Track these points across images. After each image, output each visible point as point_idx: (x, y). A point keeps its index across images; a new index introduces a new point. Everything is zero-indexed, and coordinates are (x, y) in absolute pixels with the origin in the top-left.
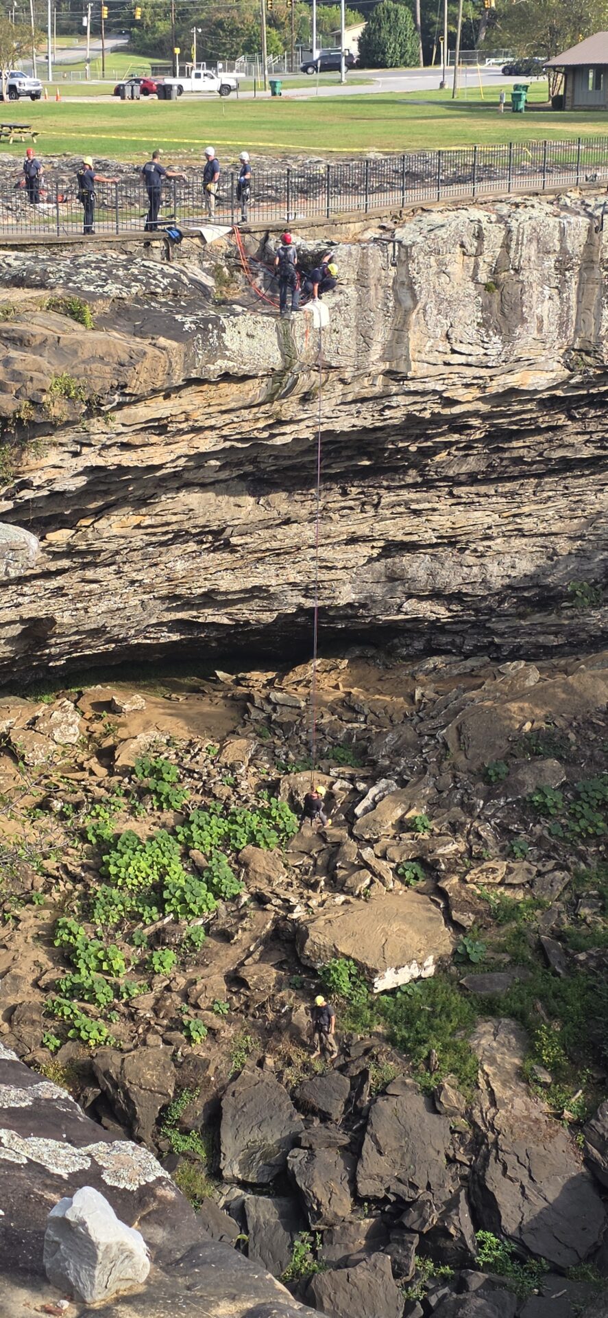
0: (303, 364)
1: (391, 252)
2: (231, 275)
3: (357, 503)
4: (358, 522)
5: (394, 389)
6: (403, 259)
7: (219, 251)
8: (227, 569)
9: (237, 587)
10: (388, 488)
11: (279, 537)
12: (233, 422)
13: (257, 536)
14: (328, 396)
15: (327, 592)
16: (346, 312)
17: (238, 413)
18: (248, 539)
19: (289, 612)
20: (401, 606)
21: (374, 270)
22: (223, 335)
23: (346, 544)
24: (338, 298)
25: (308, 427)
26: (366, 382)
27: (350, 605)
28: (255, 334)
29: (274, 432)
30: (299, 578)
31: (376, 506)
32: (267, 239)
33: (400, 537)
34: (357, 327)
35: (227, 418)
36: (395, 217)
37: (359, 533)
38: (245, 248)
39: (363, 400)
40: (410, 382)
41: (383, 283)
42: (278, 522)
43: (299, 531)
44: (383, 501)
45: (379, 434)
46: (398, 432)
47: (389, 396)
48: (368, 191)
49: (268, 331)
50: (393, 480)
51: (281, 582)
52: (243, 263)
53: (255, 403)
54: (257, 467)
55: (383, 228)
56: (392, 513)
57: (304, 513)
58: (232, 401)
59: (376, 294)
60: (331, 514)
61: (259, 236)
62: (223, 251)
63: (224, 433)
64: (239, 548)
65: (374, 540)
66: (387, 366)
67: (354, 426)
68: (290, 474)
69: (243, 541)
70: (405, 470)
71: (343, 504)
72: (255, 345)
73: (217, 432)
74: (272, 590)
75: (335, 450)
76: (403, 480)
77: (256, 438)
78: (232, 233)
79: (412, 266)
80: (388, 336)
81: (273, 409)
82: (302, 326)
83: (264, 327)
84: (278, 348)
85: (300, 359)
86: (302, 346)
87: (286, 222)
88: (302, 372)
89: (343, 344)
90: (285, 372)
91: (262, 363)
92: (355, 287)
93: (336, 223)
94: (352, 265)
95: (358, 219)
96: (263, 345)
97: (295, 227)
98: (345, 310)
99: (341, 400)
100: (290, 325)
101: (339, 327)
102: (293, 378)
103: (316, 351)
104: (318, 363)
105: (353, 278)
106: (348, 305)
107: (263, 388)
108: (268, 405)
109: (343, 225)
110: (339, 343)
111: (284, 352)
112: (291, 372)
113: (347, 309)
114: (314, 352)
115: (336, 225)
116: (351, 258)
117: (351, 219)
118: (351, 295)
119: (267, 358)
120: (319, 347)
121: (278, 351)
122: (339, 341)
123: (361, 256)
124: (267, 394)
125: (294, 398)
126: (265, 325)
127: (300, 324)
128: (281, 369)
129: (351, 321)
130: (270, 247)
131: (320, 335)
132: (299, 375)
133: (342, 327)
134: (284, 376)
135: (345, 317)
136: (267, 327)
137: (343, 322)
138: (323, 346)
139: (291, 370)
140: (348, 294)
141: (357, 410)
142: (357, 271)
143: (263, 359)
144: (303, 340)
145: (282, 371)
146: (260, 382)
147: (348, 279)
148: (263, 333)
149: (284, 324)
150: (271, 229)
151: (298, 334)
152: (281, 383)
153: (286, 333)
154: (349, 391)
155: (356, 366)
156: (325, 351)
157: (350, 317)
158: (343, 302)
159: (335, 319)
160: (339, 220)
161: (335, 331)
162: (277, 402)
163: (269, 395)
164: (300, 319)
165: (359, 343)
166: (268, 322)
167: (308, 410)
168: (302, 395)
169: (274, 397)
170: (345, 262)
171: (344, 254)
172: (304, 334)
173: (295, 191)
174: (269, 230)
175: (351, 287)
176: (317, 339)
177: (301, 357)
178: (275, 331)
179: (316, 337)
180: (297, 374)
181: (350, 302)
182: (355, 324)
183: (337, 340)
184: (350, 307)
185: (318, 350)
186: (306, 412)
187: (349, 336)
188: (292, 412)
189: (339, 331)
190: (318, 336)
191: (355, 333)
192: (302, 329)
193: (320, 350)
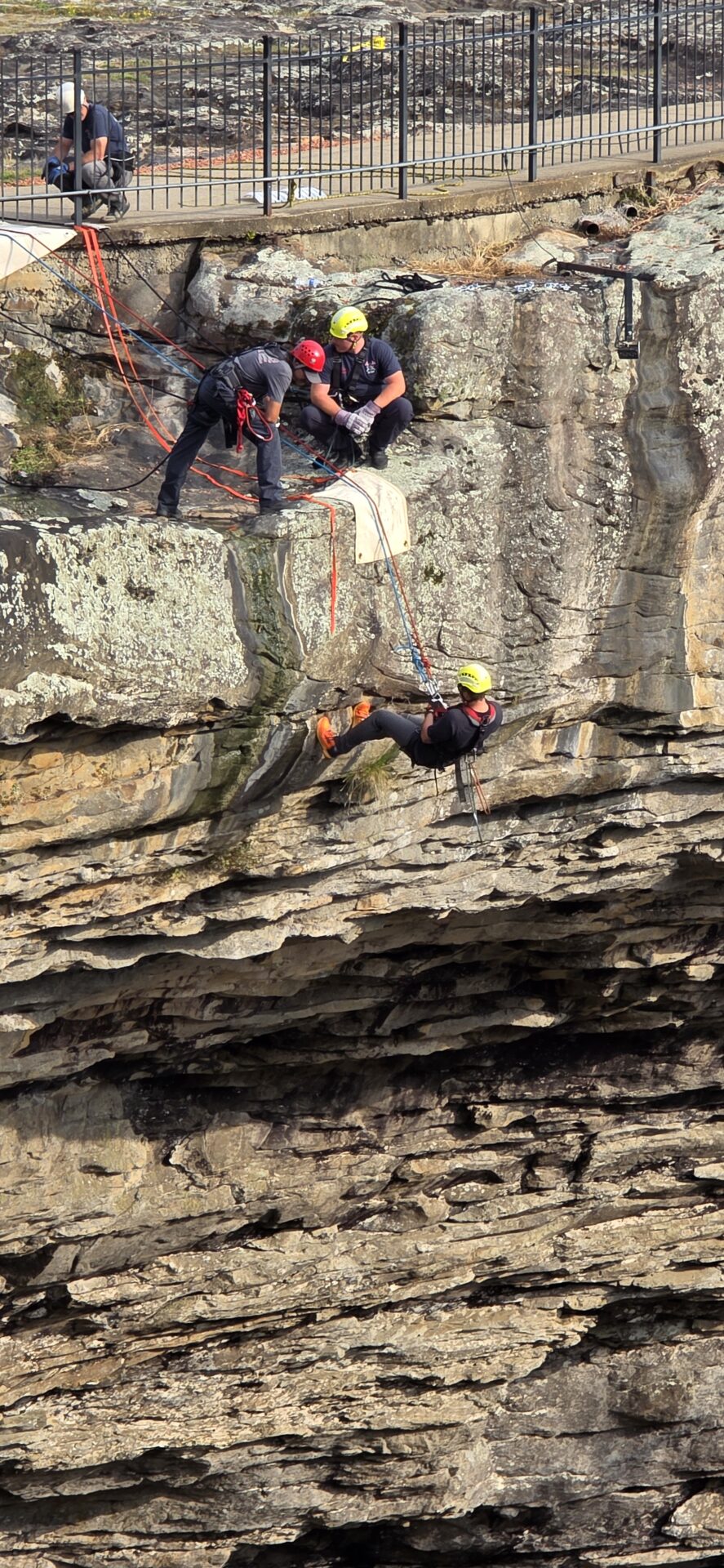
0: (322, 685)
1: (617, 311)
2: (73, 387)
3: (511, 1158)
4: (514, 1224)
5: (635, 770)
6: (661, 333)
7: (31, 308)
8: (56, 1392)
9: (90, 1454)
10: (617, 1108)
11: (238, 1277)
12: (80, 884)
13: (162, 1274)
14: (409, 793)
15: (408, 1468)
16: (468, 509)
17: (97, 854)
18: (132, 1287)
19: (275, 1540)
20: (664, 1517)
21: (560, 370)
22: (47, 588)
23: (473, 1302)
24: (438, 464)
25: (338, 898)
26: (537, 745)
27: (486, 1516)
28: (155, 583)
29: (221, 915)
30: (309, 1422)
31: (576, 1169)
32: (194, 267)
33: (660, 1277)
34: (503, 559)
35: (58, 868)
36: (632, 194)
37: (517, 1264)
38: (122, 300)
39: (529, 806)
40: (688, 747)
41: (593, 412)
42: (236, 1225)
43: (310, 1255)
44: (599, 1151)
45: (584, 924)
46: (649, 914)
47: (617, 792)
48: (536, 108)
49: (202, 577)
50: (634, 1079)
51: (246, 1434)
52: (118, 351)
53: (159, 816)
54: (161, 1036)
55: (589, 229)
56: (631, 1194)
57: (324, 1192)
58: (80, 810)
59: (569, 451)
60: (420, 1198)
61: (168, 260)
62: (45, 308)
63: (50, 920)
64: (99, 1319)
65: (572, 1287)
66: (606, 692)
67: (496, 895)
68: (278, 1058)
69: (111, 1294)
70: (672, 1046)
71: (459, 1163)
72: (156, 621)
73: (26, 917)
74: (214, 1462)
75: (430, 978)
76: (668, 1078)
77: (161, 938)
78: (74, 248)
79: (690, 358)
80: (612, 591)
81: (220, 837)
82: (317, 559)
83: (188, 561)
84: (235, 631)
85: (312, 669)
86: (316, 625)
87: (261, 211)
88: (319, 712)
89: (459, 616)
90: (258, 714)
91: (180, 683)
92: (497, 428)
93: (429, 214)
94: (485, 354)
95: (506, 201)
96: (183, 621)
97: (291, 228)
98: (464, 505)
99: (453, 805)
100: (275, 555)
101: (443, 562)
102: (286, 735)
103: (363, 640)
104: (374, 682)
105: (491, 396)
106: (472, 487)
107: (185, 766)
108: (202, 823)
109: (454, 221)
110: (444, 615)
111: (257, 647)
112: (279, 715)
113: (470, 499)
114: (359, 644)
115: (430, 221)
116: (482, 332)
117: (479, 200)
118: (484, 453)
119: (199, 666)
120: (376, 629)
121: (234, 641)
122: (443, 608)
123: (515, 325)
124: (196, 787)
125: (292, 800)
126: (192, 556)
127: (309, 551)
128: (245, 702)
129: (484, 542)
130: (206, 296)
131: (377, 589)
132: (308, 723)
133: (453, 561)
134: (256, 725)
135: (463, 527)
136: (199, 561)
137: (457, 545)
138: (389, 626)
139: (282, 707)
140: (474, 450)
141: (507, 841)
142: (502, 374)
143: (184, 670)
144: (322, 607)
145: (249, 711)
146: (172, 748)
147: (473, 400)
148: (182, 582)
149: (254, 550)
150: (208, 234)
151: (303, 584)
152: (245, 750)
153: (264, 582)
154: (481, 777)
155: (503, 694)
156: (394, 641)
157: (481, 528)
158: (456, 476)
159: (431, 534)
160: (441, 204)
161: (428, 573)
162: (233, 816)
163: (205, 790)
164: (309, 533)
165: (511, 616)
166: (200, 545)
167: (339, 842)
168: (319, 790)
169: (221, 798)
170: (462, 344)
171: (458, 319)
172: (325, 585)
173: (289, 108)
174: (202, 239)
175: (482, 427)
176: (366, 600)
177: (315, 662)
178: (226, 573)
179: (363, 594)
180: (301, 721)
181: (482, 478)
182: (498, 552)
183: (436, 604)
184: (479, 492)
185: (373, 636)
186: (333, 848)
187: (478, 590)
188: (284, 848)
189: (442, 574)
190: (371, 590)
191: (499, 582)
192: (316, 567)
193: (377, 638)
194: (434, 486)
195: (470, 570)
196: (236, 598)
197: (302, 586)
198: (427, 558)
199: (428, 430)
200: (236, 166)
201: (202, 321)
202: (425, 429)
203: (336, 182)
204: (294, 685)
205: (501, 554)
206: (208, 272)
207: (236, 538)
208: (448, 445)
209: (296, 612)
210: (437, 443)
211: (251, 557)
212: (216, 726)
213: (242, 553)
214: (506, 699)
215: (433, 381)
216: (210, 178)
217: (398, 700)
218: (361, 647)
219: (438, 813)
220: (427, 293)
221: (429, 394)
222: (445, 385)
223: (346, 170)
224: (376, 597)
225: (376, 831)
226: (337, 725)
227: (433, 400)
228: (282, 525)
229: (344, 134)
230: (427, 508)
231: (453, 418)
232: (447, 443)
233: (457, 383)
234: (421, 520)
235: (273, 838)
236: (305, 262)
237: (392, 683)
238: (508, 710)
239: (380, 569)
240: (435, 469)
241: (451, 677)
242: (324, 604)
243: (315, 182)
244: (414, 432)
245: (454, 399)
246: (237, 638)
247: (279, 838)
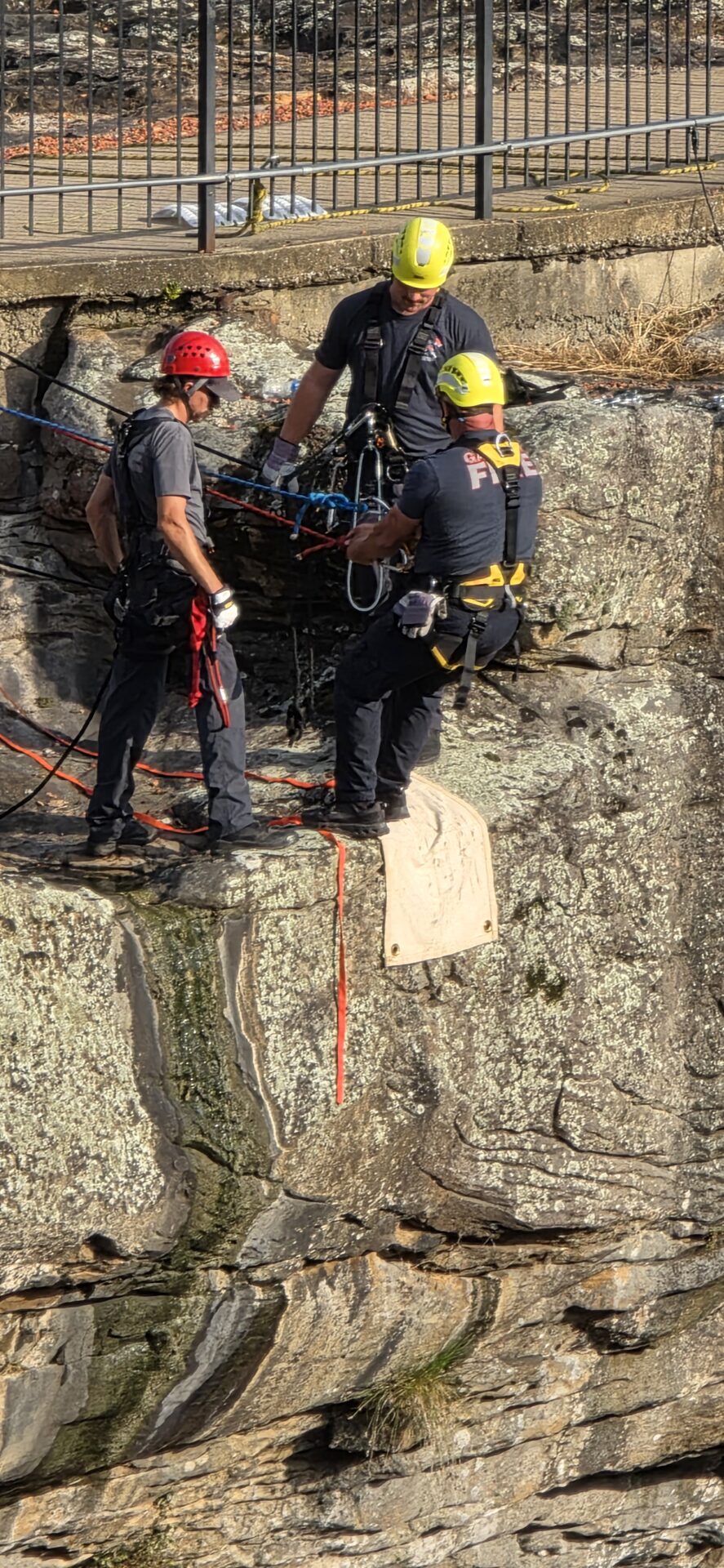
14: (495, 1430)
16: (617, 851)
24: (554, 757)
32: (56, 352)
61: (3, 341)
81: (105, 1519)
82: (307, 950)
83: (42, 955)
84: (137, 1098)
85: (296, 1176)
86: (303, 1085)
87: (195, 242)
88: (309, 1263)
89: (598, 1068)
90: (184, 1268)
91: (25, 1204)
92: (677, 685)
93: (538, 250)
94: (652, 534)
95: (694, 223)
96: (31, 1079)
97: (253, 276)
98: (609, 841)
99: (585, 1455)
100: (221, 941)
101: (566, 957)
102: (242, 1310)
103: (401, 1117)
104: (423, 1203)
105: (663, 619)
106: (624, 805)
107: (33, 1373)
108: (67, 1492)
109: (588, 263)
110: (566, 1065)
111: (182, 1132)
112: (228, 1269)
113: (622, 829)
114: (392, 1125)
115: (538, 262)
116: (644, 489)
117: (639, 222)
118: (650, 735)
119: (64, 1170)
120: (428, 1094)
121: (136, 1119)
122: (564, 1051)
123: (713, 476)
124: (57, 1417)
125: (253, 1444)
126: (51, 946)
127: (290, 933)
128: (157, 1244)
129: (650, 916)
130: (81, 415)
131: (427, 1012)
132: (288, 1286)
133: (585, 953)
134: (180, 1290)
135: (605, 886)
136: (64, 955)
137: (594, 923)
138: (452, 1087)
139: (232, 1253)
140: (629, 730)
141: (696, 1529)
142: (687, 573)
143: (32, 1179)
144: (316, 1049)
145: (166, 1261)
146: (9, 1336)
147: (626, 626)
148: (30, 998)
149: (177, 932)
150: (85, 291)
151: (277, 1002)
152: (156, 1341)
153: (198, 998)
154: (642, 1396)
155: (688, 1226)
156: (465, 1119)
157: (643, 887)
158: (593, 783)
159: (540, 901)
160: (560, 229)
161: (535, 979)
162: (132, 1477)
163: (73, 1424)
164: (289, 899)
165: (704, 1067)
166: (66, 923)
167: (350, 1531)
168: (312, 1423)
169: (108, 1440)
170: (603, 514)
171: (596, 463)
172: (324, 1003)
173: (251, 33)
174: (75, 298)
175: (646, 683)
176: (406, 1035)
177: (302, 1160)
178: (119, 979)
179: (400, 1022)
180: (273, 1283)
181: (645, 786)
182: (678, 937)
183: (551, 1044)
184: (640, 815)
185: (421, 1109)
186: (339, 1542)
187: (637, 1014)
188: (237, 1542)
189: (564, 983)
190: (414, 1013)
191: (681, 996)
192: (304, 968)
193: (428, 1115)
194: (547, 802)
195: (619, 975)
196: (141, 1030)
197: (274, 1006)
198: (532, 949)
199: (535, 690)
200: (141, 152)
201: (72, 468)
202: (528, 686)
203: (345, 186)
204: (257, 1210)
205: (684, 942)
206: (83, 366)
207: (138, 906)
208: (576, 719)
209: (263, 1058)
210: (552, 716)
211: (171, 949)
212: (99, 1291)
213: (154, 939)
214: (694, 1237)
215: (546, 589)
216: (90, 175)
217: (471, 1239)
218: (396, 1132)
219: (554, 1471)
220: (534, 409)
221: (536, 615)
222: (569, 597)
223: (368, 163)
224: (426, 1029)
225: (426, 1507)
226: (347, 1290)
227: (546, 628)
228: (233, 882)
229: (363, 88)
230: (533, 848)
231: (586, 664)
232: (574, 715)
233: (593, 592)
234: (520, 872)
235: (215, 1522)
236: (283, 346)
237: (458, 1202)
238: (697, 1260)
239: (435, 971)
240: (549, 768)
241: (581, 1192)
242: (321, 1043)
243: (303, 184)
244: (506, 694)
245: (589, 625)
246: (142, 1112)
247: (228, 1521)
